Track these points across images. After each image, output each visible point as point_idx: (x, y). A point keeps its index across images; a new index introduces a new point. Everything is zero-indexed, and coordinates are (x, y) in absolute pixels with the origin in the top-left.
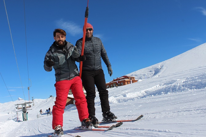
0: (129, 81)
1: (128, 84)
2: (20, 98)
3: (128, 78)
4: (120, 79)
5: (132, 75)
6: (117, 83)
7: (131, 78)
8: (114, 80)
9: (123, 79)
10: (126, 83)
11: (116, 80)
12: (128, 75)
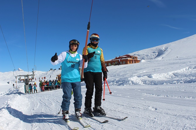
0: (131, 61)
1: (130, 63)
2: (20, 69)
3: (131, 57)
4: (122, 58)
5: (135, 55)
6: (120, 61)
7: (134, 58)
8: (117, 58)
9: (126, 58)
10: (128, 62)
11: (118, 58)
12: (131, 54)
